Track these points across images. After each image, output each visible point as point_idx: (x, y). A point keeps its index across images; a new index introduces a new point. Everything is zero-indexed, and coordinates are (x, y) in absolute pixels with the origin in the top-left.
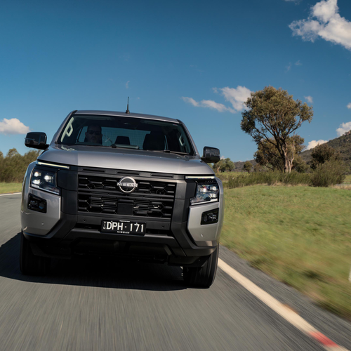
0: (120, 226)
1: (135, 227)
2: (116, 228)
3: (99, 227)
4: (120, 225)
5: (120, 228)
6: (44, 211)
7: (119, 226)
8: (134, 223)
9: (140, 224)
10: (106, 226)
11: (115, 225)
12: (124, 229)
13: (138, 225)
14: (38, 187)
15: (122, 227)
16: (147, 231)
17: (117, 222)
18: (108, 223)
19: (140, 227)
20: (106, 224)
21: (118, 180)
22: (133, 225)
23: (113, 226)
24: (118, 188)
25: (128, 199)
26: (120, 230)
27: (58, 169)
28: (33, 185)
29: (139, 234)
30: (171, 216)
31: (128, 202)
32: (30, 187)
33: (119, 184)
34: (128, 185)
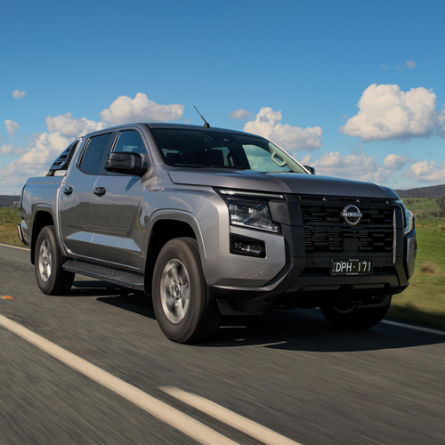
0: (349, 267)
1: (363, 266)
2: (344, 269)
3: (327, 271)
4: (349, 265)
5: (349, 269)
6: (263, 255)
8: (361, 261)
9: (367, 261)
10: (335, 269)
11: (344, 265)
12: (353, 270)
13: (366, 263)
14: (242, 224)
15: (351, 267)
16: (376, 270)
17: (346, 261)
18: (338, 264)
19: (368, 265)
20: (336, 265)
21: (342, 209)
22: (361, 264)
23: (343, 267)
24: (342, 219)
25: (352, 232)
26: (349, 272)
27: (268, 199)
28: (234, 223)
29: (367, 274)
30: (392, 250)
31: (352, 237)
32: (231, 224)
33: (345, 214)
34: (355, 215)
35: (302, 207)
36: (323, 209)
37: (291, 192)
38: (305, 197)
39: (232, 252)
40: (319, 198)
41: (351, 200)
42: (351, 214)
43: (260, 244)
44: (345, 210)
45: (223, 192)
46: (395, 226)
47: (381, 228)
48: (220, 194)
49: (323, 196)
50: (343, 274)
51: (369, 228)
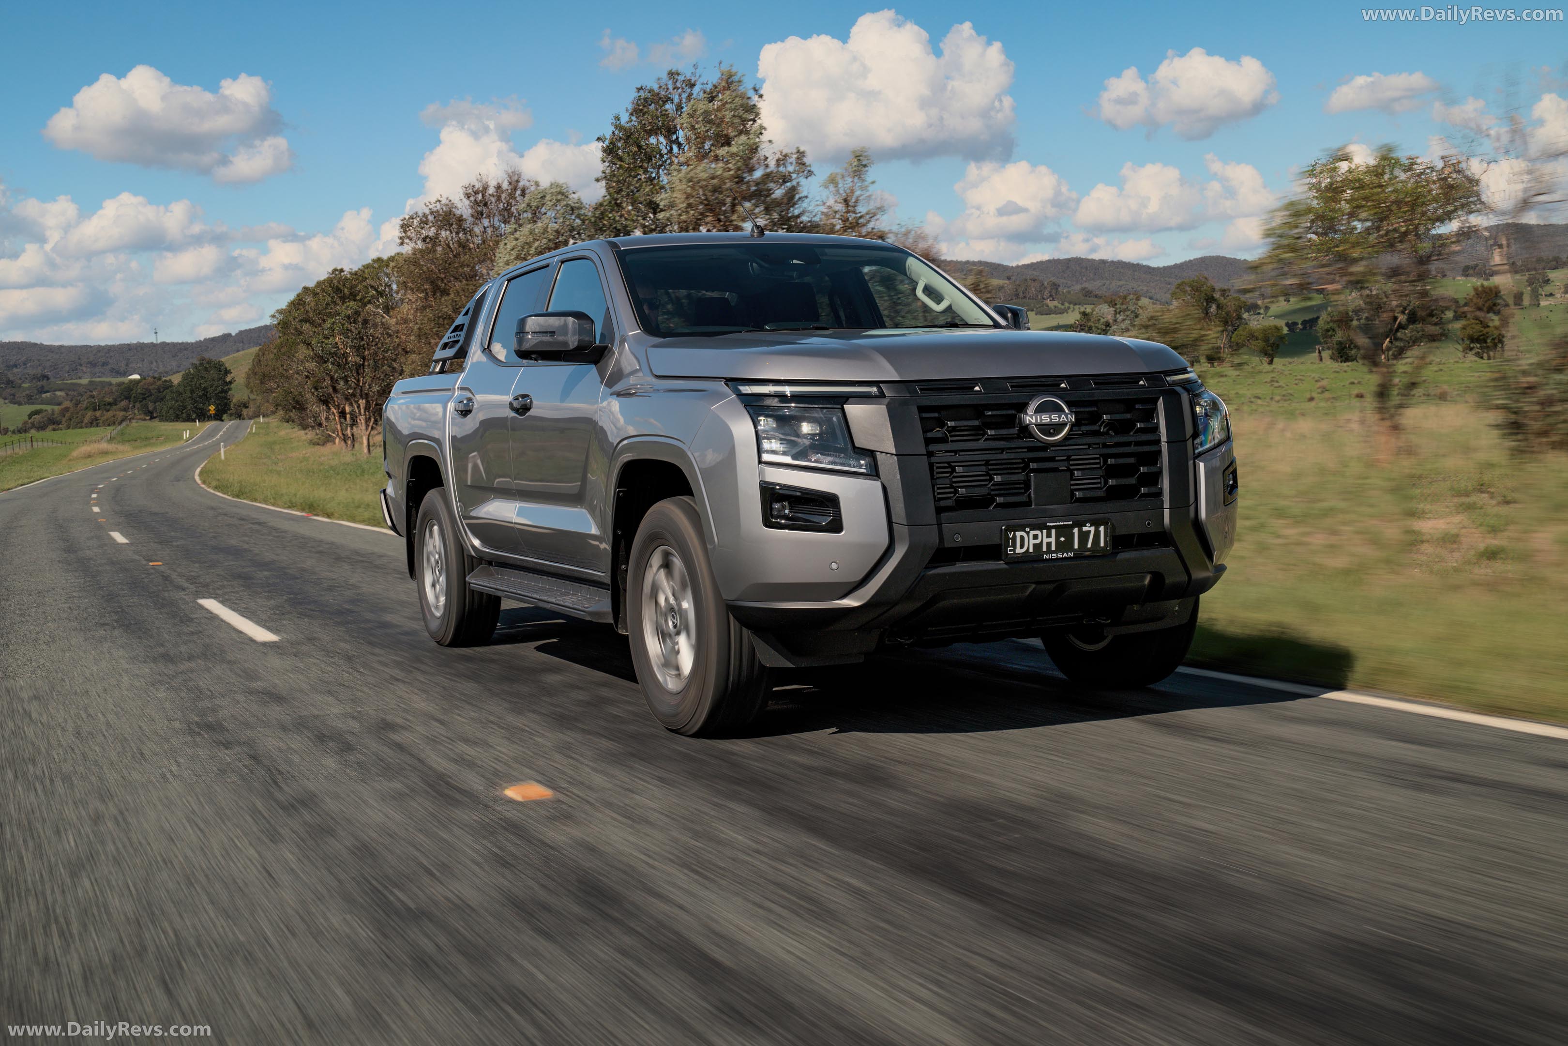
0: (1048, 540)
1: (1084, 536)
2: (1037, 547)
3: (994, 551)
4: (1049, 536)
5: (1049, 545)
6: (836, 526)
7: (1046, 540)
8: (1080, 525)
9: (1096, 524)
10: (1014, 545)
11: (1035, 537)
12: (1060, 547)
13: (1092, 529)
14: (788, 460)
15: (1053, 540)
16: (1119, 542)
17: (1041, 528)
18: (1019, 534)
19: (1097, 534)
20: (1014, 537)
21: (1022, 407)
22: (1080, 531)
23: (1032, 542)
24: (1025, 430)
25: (1052, 459)
26: (1049, 551)
27: (845, 398)
28: (766, 457)
29: (1096, 554)
30: (1160, 494)
31: (1056, 470)
32: (760, 462)
33: (1030, 418)
34: (1055, 418)
35: (922, 409)
36: (978, 410)
37: (897, 378)
38: (929, 386)
39: (768, 524)
40: (966, 385)
41: (1048, 384)
42: (1045, 418)
43: (829, 501)
44: (1031, 410)
45: (746, 389)
46: (1164, 439)
47: (1128, 444)
48: (740, 395)
49: (976, 381)
50: (1035, 557)
51: (1105, 446)
